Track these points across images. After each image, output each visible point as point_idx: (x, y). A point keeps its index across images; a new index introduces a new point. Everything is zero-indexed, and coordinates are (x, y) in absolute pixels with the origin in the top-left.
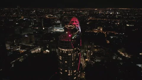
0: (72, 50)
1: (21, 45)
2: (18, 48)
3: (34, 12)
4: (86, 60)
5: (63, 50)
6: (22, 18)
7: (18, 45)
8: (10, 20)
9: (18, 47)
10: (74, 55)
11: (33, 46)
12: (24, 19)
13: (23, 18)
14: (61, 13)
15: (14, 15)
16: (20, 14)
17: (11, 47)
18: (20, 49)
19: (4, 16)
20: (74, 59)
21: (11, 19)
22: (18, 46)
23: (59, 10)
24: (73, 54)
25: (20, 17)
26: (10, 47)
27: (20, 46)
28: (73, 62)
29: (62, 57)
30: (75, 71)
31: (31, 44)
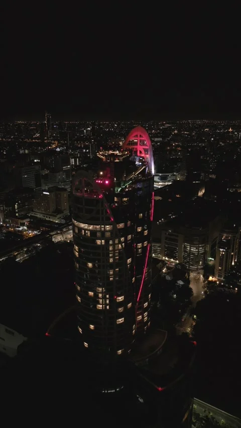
0: (108, 227)
1: (31, 217)
2: (23, 225)
3: (87, 131)
4: (211, 278)
5: (82, 225)
6: (54, 146)
7: (25, 217)
8: (21, 152)
9: (22, 222)
10: (114, 245)
11: (63, 221)
12: (58, 150)
13: (56, 148)
14: (165, 133)
15: (36, 138)
16: (51, 136)
17: (7, 220)
18: (25, 228)
19: (10, 140)
20: (114, 260)
21: (24, 149)
22: (23, 219)
23: (163, 125)
24: (114, 242)
25: (50, 144)
26: (4, 222)
27: (28, 220)
28: (112, 266)
29: (79, 249)
30: (121, 299)
31: (58, 216)
